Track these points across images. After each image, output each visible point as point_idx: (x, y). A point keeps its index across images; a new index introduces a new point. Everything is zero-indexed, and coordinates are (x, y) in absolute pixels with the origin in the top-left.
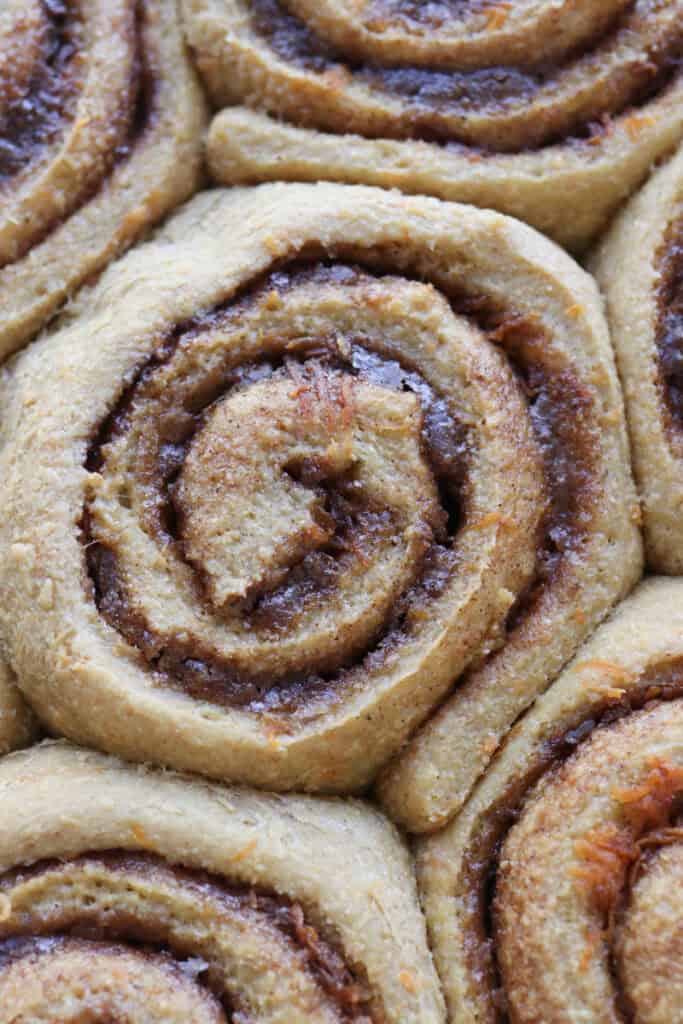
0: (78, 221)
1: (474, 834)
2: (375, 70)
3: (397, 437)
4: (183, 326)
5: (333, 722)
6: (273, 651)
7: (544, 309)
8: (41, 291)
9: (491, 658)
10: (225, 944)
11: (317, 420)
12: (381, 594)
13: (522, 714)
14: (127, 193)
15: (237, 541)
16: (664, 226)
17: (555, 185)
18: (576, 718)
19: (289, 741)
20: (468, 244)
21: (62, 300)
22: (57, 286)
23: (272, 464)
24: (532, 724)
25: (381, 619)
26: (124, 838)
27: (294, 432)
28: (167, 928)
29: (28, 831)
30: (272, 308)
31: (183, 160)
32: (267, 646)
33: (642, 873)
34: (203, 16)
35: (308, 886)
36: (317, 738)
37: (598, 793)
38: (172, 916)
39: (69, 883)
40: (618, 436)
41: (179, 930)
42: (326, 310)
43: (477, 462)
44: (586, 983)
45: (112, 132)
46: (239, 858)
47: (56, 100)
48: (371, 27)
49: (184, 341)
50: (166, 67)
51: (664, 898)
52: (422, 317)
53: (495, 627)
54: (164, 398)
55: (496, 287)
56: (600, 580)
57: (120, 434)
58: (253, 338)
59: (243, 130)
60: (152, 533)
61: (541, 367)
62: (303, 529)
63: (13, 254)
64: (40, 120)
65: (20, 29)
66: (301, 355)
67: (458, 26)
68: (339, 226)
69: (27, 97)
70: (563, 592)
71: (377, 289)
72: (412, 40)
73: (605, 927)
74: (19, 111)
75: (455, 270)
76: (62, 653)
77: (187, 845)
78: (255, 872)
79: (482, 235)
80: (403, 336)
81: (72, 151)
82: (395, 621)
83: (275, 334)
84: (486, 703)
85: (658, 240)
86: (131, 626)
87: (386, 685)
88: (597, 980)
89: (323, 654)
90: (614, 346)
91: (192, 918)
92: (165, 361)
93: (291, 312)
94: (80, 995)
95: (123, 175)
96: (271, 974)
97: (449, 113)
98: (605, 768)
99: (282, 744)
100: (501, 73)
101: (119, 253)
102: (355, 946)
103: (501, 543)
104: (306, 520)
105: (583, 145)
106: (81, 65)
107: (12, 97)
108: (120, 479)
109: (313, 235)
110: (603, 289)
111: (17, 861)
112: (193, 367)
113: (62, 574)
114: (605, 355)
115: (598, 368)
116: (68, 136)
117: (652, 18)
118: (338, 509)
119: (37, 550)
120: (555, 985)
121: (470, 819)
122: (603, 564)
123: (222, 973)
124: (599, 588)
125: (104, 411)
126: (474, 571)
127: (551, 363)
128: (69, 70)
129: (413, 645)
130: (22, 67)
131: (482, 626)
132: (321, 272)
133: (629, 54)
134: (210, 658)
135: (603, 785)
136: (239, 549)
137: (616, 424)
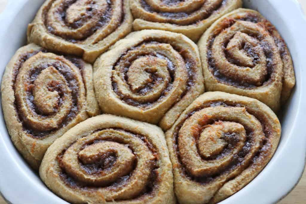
0: (112, 35)
1: (175, 129)
2: (161, 13)
3: (163, 66)
4: (129, 49)
5: (152, 109)
6: (142, 98)
7: (188, 48)
8: (105, 45)
9: (178, 101)
10: (133, 141)
11: (150, 63)
12: (160, 90)
13: (183, 111)
14: (120, 31)
15: (137, 80)
16: (208, 37)
17: (191, 30)
18: (192, 110)
19: (144, 111)
20: (176, 38)
21: (108, 47)
22: (108, 44)
23: (143, 69)
24: (185, 112)
25: (160, 94)
26: (117, 125)
27: (147, 64)
28: (123, 139)
29: (101, 123)
30: (144, 47)
31: (129, 27)
32: (141, 97)
33: (202, 132)
34: (133, 4)
35: (147, 133)
36: (149, 111)
37: (195, 119)
38: (124, 138)
39: (107, 132)
40: (200, 68)
41: (125, 140)
42: (153, 48)
43: (177, 70)
44: (192, 147)
45: (118, 21)
46: (136, 128)
47: (109, 16)
48: (161, 6)
49: (129, 51)
50: (127, 12)
51: (206, 134)
52: (168, 49)
53: (179, 96)
54: (126, 60)
55: (180, 45)
56: (197, 90)
57: (118, 65)
58: (140, 51)
59: (139, 21)
60: (123, 80)
61: (187, 58)
62: (148, 79)
63: (101, 39)
64: (106, 19)
65: (103, 5)
66: (148, 54)
67: (175, 6)
68: (155, 35)
69: (104, 15)
70: (191, 92)
71: (161, 45)
72: (168, 8)
73: (196, 140)
74: (102, 18)
75: (174, 43)
76: (108, 96)
77: (127, 126)
78: (138, 131)
79: (178, 37)
80: (165, 52)
81: (111, 23)
82: (162, 94)
83: (144, 51)
84: (177, 108)
85: (207, 39)
86: (119, 93)
87: (161, 103)
88: (194, 147)
89: (150, 99)
90: (200, 55)
91: (127, 137)
92: (126, 54)
93: (146, 48)
94: (109, 147)
95: (119, 28)
96: (140, 146)
97: (173, 19)
98: (196, 116)
99: (143, 112)
100: (182, 13)
101: (118, 40)
102: (154, 142)
103: (180, 82)
104: (148, 78)
105: (196, 25)
106: (113, 11)
107: (102, 15)
108: (118, 72)
109: (150, 36)
110: (198, 47)
111: (99, 128)
112: (130, 56)
113: (108, 85)
114: (198, 56)
115: (197, 58)
116: (111, 21)
117: (207, 5)
118: (154, 77)
119: (104, 81)
120: (187, 148)
121: (174, 126)
122: (197, 88)
123: (132, 146)
124: (197, 92)
125: (116, 61)
126: (175, 86)
127: (189, 57)
128: (111, 12)
129: (165, 98)
130: (104, 11)
131: (177, 96)
132: (152, 42)
133: (203, 11)
134: (132, 98)
135: (196, 118)
136: (137, 81)
137: (200, 66)
